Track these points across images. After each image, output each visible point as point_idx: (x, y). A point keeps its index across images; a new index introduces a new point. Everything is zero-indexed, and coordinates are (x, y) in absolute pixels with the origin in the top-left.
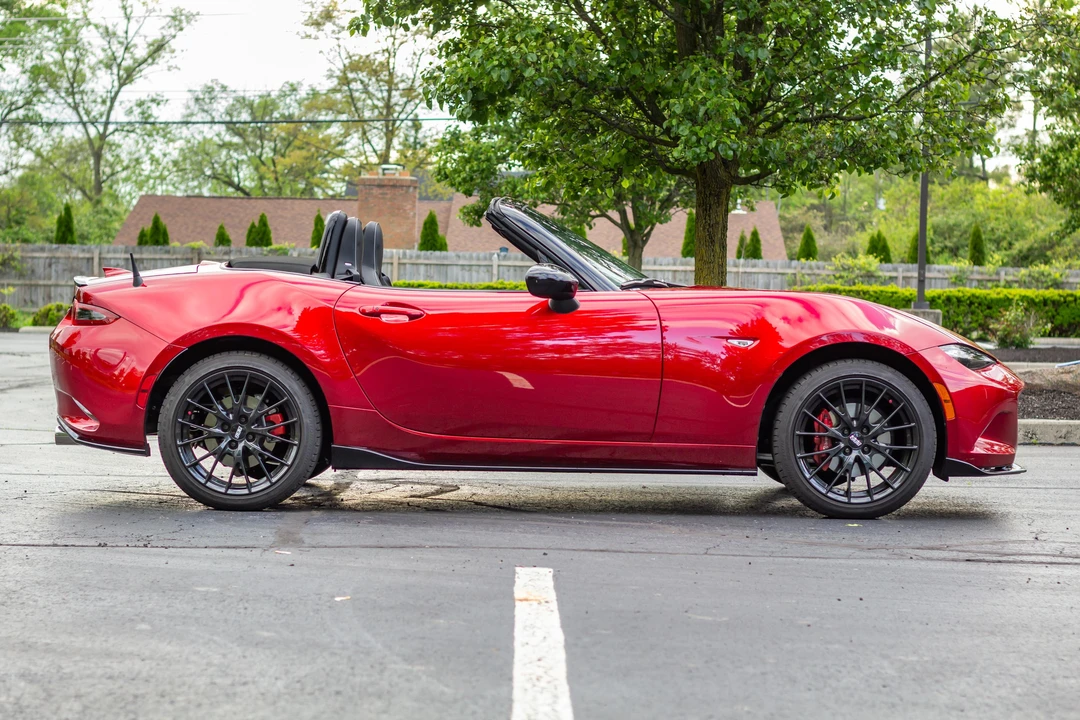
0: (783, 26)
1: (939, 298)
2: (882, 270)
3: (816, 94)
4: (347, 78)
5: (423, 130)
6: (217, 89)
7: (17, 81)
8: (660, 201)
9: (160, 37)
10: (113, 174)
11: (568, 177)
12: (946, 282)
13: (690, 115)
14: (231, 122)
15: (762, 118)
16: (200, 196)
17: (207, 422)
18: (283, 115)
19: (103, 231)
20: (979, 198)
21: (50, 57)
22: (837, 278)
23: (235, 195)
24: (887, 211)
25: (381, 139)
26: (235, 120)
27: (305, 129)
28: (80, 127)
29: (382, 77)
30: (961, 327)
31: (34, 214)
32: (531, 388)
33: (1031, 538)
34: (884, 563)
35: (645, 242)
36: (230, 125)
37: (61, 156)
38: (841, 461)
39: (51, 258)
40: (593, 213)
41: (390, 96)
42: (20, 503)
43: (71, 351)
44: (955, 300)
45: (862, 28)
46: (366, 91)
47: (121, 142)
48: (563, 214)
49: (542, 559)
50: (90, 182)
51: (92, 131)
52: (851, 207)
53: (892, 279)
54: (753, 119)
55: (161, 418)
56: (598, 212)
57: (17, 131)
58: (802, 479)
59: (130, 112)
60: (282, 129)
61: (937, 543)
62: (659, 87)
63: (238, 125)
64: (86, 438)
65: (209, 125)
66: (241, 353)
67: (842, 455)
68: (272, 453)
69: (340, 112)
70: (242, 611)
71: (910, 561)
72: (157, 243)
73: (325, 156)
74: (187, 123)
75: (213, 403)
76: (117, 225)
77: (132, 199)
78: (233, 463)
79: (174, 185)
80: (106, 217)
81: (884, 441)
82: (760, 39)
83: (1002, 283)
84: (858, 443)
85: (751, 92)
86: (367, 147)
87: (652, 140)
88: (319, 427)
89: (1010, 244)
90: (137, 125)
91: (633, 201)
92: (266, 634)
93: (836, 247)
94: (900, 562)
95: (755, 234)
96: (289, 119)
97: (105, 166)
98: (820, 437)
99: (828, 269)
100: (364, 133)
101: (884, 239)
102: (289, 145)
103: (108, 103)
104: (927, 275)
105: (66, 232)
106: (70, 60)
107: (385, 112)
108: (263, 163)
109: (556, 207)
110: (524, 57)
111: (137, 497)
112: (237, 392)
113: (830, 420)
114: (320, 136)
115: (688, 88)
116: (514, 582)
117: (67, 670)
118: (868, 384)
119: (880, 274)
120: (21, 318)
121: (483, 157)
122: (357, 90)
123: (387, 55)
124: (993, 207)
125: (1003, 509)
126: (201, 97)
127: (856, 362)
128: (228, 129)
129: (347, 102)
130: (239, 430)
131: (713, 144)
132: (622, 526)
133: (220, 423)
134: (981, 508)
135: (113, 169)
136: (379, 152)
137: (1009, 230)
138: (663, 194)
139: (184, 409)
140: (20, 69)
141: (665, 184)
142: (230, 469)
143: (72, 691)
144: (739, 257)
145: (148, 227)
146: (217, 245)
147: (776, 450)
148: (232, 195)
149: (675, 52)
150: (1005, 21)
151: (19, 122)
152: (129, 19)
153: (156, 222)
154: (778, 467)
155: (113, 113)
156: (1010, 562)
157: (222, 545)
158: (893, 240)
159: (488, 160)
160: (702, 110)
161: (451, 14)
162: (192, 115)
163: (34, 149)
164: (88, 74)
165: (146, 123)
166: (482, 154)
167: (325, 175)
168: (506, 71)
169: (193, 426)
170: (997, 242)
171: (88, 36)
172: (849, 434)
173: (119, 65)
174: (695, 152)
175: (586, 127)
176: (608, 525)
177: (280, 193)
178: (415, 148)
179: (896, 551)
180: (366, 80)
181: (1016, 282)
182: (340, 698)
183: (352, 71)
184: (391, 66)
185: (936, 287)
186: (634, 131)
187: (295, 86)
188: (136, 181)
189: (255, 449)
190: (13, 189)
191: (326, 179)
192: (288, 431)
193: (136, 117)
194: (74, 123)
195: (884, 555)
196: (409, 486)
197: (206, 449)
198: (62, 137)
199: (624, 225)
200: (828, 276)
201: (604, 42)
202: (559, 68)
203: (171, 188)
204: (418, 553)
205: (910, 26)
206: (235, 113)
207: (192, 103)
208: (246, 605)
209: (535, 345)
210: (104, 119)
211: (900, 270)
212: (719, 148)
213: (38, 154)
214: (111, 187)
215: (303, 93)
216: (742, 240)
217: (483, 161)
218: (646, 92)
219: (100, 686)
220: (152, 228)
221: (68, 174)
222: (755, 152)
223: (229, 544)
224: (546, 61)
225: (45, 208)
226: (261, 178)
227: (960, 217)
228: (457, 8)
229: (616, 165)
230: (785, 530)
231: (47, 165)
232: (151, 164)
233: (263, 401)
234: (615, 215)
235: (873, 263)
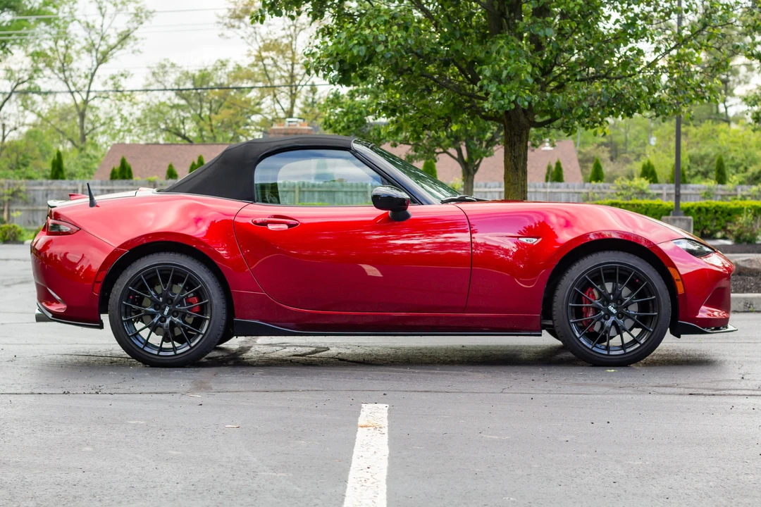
0: (564, 12)
1: (693, 208)
2: (651, 189)
3: (588, 60)
4: (261, 56)
5: (318, 93)
6: (168, 65)
7: (22, 62)
8: (486, 141)
9: (127, 29)
10: (94, 129)
11: (412, 124)
12: (698, 197)
13: (496, 77)
14: (178, 90)
15: (551, 78)
16: (157, 144)
17: (144, 304)
18: (216, 84)
19: (86, 171)
20: (722, 136)
21: (46, 45)
22: (618, 195)
23: (183, 143)
24: (656, 146)
25: (287, 99)
26: (181, 88)
27: (232, 94)
28: (69, 95)
29: (287, 55)
30: (709, 229)
31: (36, 158)
32: (381, 276)
33: (739, 378)
34: (630, 396)
35: (475, 171)
36: (179, 92)
37: (56, 116)
38: (603, 325)
39: (47, 190)
40: (437, 151)
41: (293, 68)
42: (10, 364)
43: (46, 255)
44: (704, 210)
45: (623, 12)
46: (275, 65)
47: (99, 106)
48: (416, 151)
49: (383, 397)
50: (77, 135)
51: (78, 97)
52: (630, 144)
53: (659, 195)
54: (544, 80)
55: (110, 301)
56: (441, 150)
57: (24, 99)
58: (574, 337)
59: (105, 83)
60: (215, 94)
61: (671, 383)
62: (475, 58)
63: (184, 92)
64: (58, 317)
65: (162, 92)
66: (167, 254)
67: (603, 320)
68: (191, 325)
69: (257, 81)
70: (160, 437)
71: (650, 396)
72: (124, 178)
73: (247, 113)
74: (147, 90)
75: (148, 290)
76: (96, 166)
77: (107, 146)
78: (162, 332)
79: (138, 136)
80: (88, 160)
81: (633, 309)
82: (547, 22)
83: (739, 197)
84: (614, 311)
85: (542, 60)
86: (277, 106)
87: (472, 96)
88: (224, 306)
89: (746, 169)
90: (111, 93)
91: (466, 141)
92: (175, 453)
93: (618, 173)
94: (641, 396)
95: (558, 164)
96: (221, 87)
97: (88, 123)
98: (587, 307)
99: (611, 188)
100: (275, 96)
101: (653, 167)
102: (221, 105)
103: (90, 77)
104: (682, 191)
105: (58, 171)
106: (62, 47)
107: (289, 81)
108: (202, 119)
109: (410, 147)
110: (375, 37)
111: (95, 358)
112: (165, 282)
113: (593, 295)
114: (243, 99)
115: (496, 58)
116: (360, 414)
117: (29, 480)
118: (621, 269)
119: (650, 191)
120: (26, 234)
121: (356, 111)
122: (269, 65)
123: (290, 39)
124: (732, 142)
125: (721, 358)
126: (157, 71)
127: (611, 253)
128: (177, 94)
129: (262, 74)
130: (167, 309)
131: (513, 98)
132: (443, 374)
133: (153, 305)
134: (705, 357)
135: (94, 125)
136: (286, 110)
137: (745, 158)
138: (489, 135)
139: (127, 295)
140: (24, 54)
141: (490, 128)
142: (160, 338)
143: (30, 494)
144: (547, 181)
145: (117, 166)
146: (167, 179)
147: (555, 318)
148: (180, 143)
149: (488, 32)
150: (725, 5)
151: (25, 92)
152: (103, 16)
153: (123, 162)
154: (557, 330)
155: (93, 85)
156: (721, 395)
157: (152, 391)
158: (661, 167)
159: (360, 113)
160: (505, 73)
161: (325, 7)
162: (150, 84)
163: (36, 111)
164: (74, 56)
165: (117, 91)
166: (355, 109)
167: (248, 127)
168: (363, 48)
169: (134, 306)
170: (737, 167)
171: (75, 29)
172: (608, 305)
173: (97, 50)
174: (500, 103)
175: (424, 87)
176: (433, 373)
177: (215, 140)
178: (313, 107)
179: (640, 388)
180: (275, 58)
181: (749, 196)
182: (221, 496)
183: (265, 51)
184: (294, 47)
185: (691, 200)
186: (459, 90)
187: (224, 63)
188: (110, 134)
189: (178, 323)
190: (21, 141)
191: (248, 130)
192: (202, 310)
193: (110, 87)
194: (63, 92)
195: (630, 392)
196: (293, 348)
197: (143, 322)
198: (56, 103)
199: (460, 159)
200: (612, 193)
201: (436, 26)
202: (401, 45)
203: (136, 138)
204: (293, 395)
205: (659, 10)
206: (181, 83)
207: (150, 76)
208: (164, 433)
209: (390, 244)
210: (86, 89)
211: (665, 188)
212: (518, 101)
213: (39, 115)
214: (92, 138)
215: (230, 67)
216: (549, 168)
217: (357, 114)
218: (466, 61)
219: (51, 490)
220: (120, 167)
221: (61, 129)
222: (545, 103)
223: (158, 390)
224: (392, 40)
225: (44, 154)
226: (201, 130)
227: (708, 149)
228: (329, 3)
229: (446, 115)
230: (561, 375)
231: (45, 123)
232: (121, 121)
233: (184, 288)
234: (453, 151)
235: (644, 184)
